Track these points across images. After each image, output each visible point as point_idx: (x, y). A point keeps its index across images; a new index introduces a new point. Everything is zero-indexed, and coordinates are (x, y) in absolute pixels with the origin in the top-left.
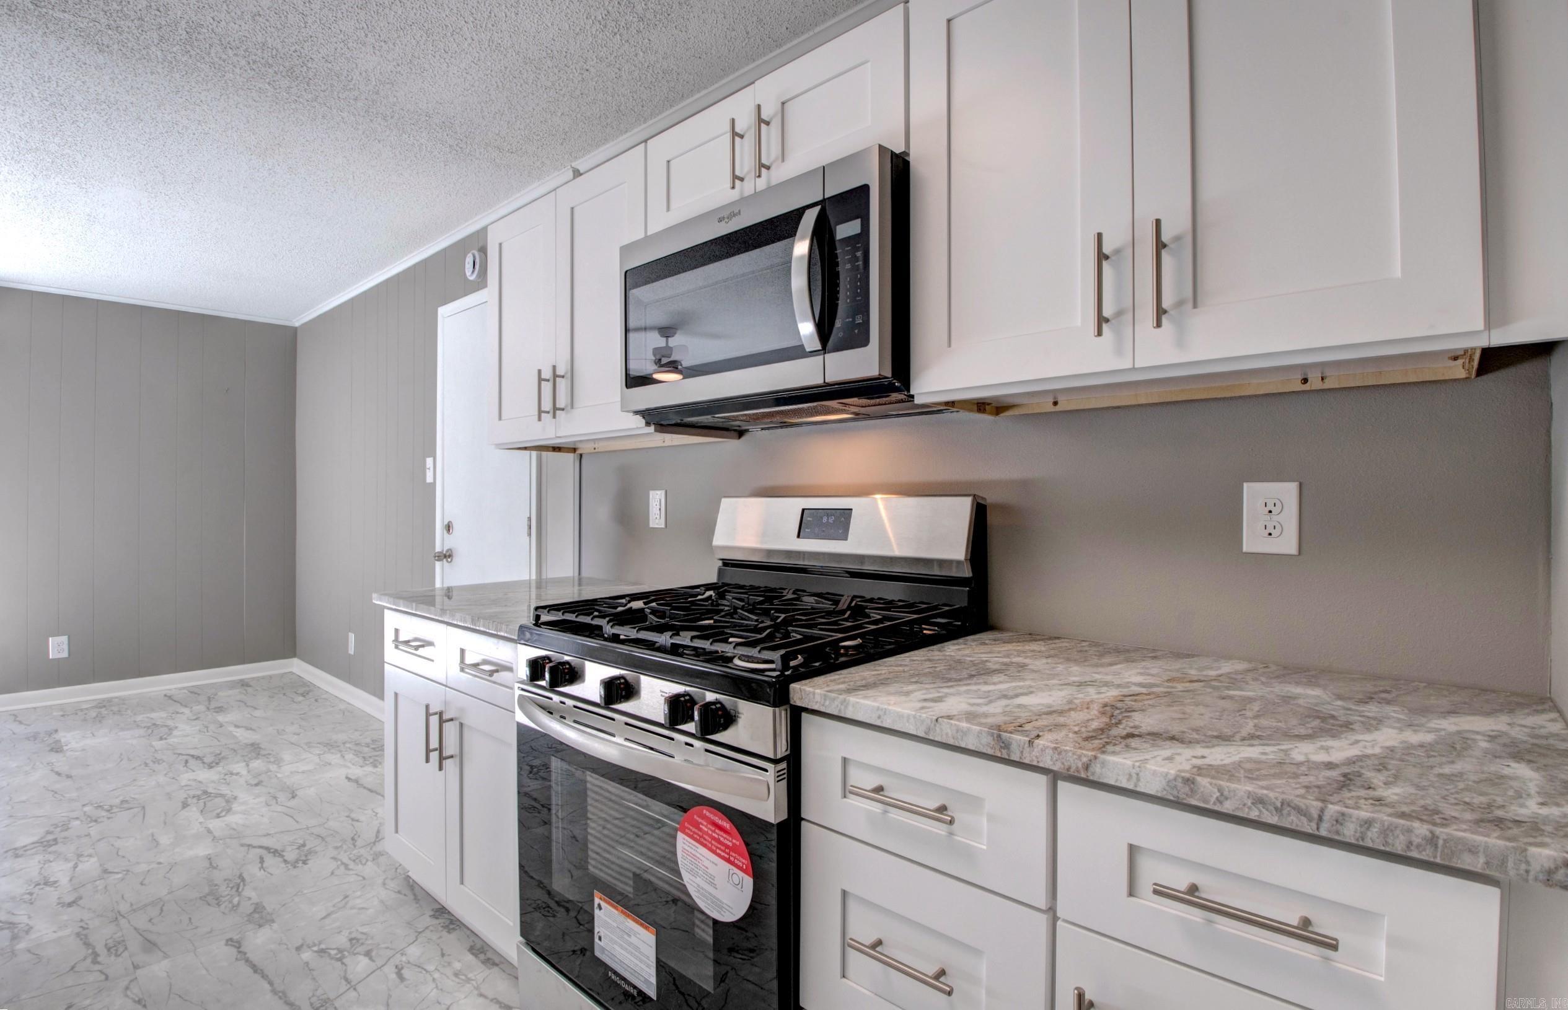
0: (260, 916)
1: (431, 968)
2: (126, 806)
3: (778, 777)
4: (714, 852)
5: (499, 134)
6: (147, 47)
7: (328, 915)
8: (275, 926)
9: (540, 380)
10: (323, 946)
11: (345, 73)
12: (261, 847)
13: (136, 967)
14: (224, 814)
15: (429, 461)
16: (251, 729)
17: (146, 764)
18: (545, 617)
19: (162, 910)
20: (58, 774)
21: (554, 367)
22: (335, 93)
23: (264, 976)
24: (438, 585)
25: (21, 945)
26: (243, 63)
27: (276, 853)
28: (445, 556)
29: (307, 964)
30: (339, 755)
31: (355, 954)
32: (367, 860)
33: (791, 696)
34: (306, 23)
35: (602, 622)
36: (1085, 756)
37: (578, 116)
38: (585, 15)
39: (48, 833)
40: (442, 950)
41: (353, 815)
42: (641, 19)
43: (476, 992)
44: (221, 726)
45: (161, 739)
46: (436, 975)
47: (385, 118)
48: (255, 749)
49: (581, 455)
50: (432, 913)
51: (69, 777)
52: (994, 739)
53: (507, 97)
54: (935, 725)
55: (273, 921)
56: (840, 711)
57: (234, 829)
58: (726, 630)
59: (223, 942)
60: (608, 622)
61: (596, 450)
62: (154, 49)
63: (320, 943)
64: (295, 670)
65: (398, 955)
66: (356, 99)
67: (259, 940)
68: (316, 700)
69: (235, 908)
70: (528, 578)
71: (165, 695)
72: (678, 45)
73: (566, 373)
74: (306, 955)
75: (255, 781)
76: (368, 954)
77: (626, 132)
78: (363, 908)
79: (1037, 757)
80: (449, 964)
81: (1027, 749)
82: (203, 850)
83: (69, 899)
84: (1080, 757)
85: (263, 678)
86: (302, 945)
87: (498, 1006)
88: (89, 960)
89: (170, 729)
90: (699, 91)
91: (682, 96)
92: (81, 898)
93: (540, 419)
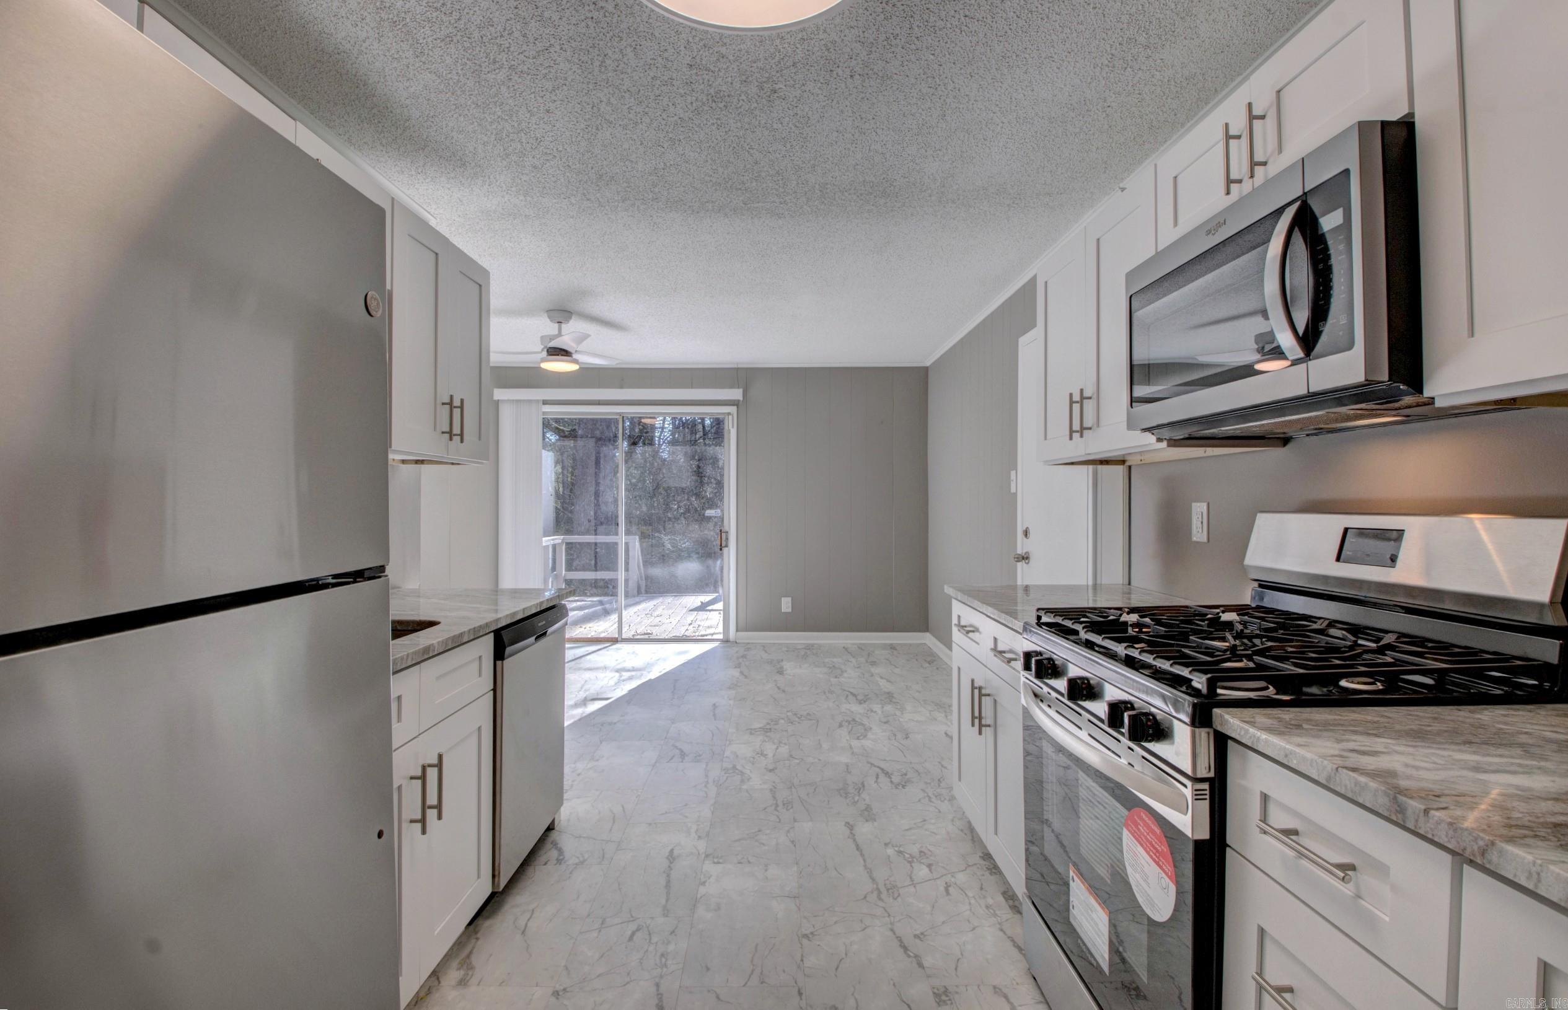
0: (868, 814)
1: (970, 894)
2: (808, 717)
3: (1196, 795)
4: (1148, 853)
5: (1045, 183)
6: (801, 208)
7: (910, 829)
8: (876, 824)
9: (1072, 402)
10: (902, 849)
11: (919, 181)
12: (878, 767)
13: (795, 821)
14: (861, 737)
15: (1013, 473)
16: (890, 682)
17: (825, 693)
18: (1045, 619)
19: (815, 790)
20: (779, 688)
21: (1082, 390)
22: (916, 196)
23: (862, 855)
24: (1019, 582)
25: (745, 787)
26: (855, 197)
27: (888, 774)
28: (1023, 558)
29: (889, 857)
30: (943, 715)
31: (921, 863)
32: (945, 799)
33: (1214, 720)
34: (886, 158)
35: (1078, 627)
36: (1482, 839)
37: (1113, 145)
38: (1092, 66)
39: (768, 724)
40: (982, 884)
41: (943, 763)
42: (1147, 47)
43: (998, 926)
44: (872, 675)
45: (836, 677)
46: (973, 901)
47: (953, 202)
48: (890, 697)
49: (1130, 467)
50: (982, 855)
51: (784, 691)
52: (1390, 801)
53: (1044, 153)
54: (1335, 774)
55: (875, 821)
56: (1253, 742)
57: (866, 750)
58: (1183, 650)
59: (844, 823)
60: (1083, 628)
61: (1143, 462)
62: (805, 207)
63: (900, 846)
64: (927, 642)
65: (949, 876)
66: (930, 196)
67: (864, 829)
68: (937, 669)
69: (855, 803)
70: (1086, 584)
71: (844, 648)
72: (1194, 52)
73: (1093, 394)
74: (890, 851)
75: (885, 720)
76: (929, 866)
77: (1166, 141)
78: (933, 833)
79: (1431, 829)
80: (985, 897)
81: (1422, 819)
82: (844, 759)
83: (771, 767)
84: (1476, 839)
85: (905, 645)
86: (889, 843)
87: (1012, 943)
88: (773, 808)
89: (842, 672)
90: (1232, 80)
91: (1216, 90)
92: (776, 769)
93: (1071, 438)
